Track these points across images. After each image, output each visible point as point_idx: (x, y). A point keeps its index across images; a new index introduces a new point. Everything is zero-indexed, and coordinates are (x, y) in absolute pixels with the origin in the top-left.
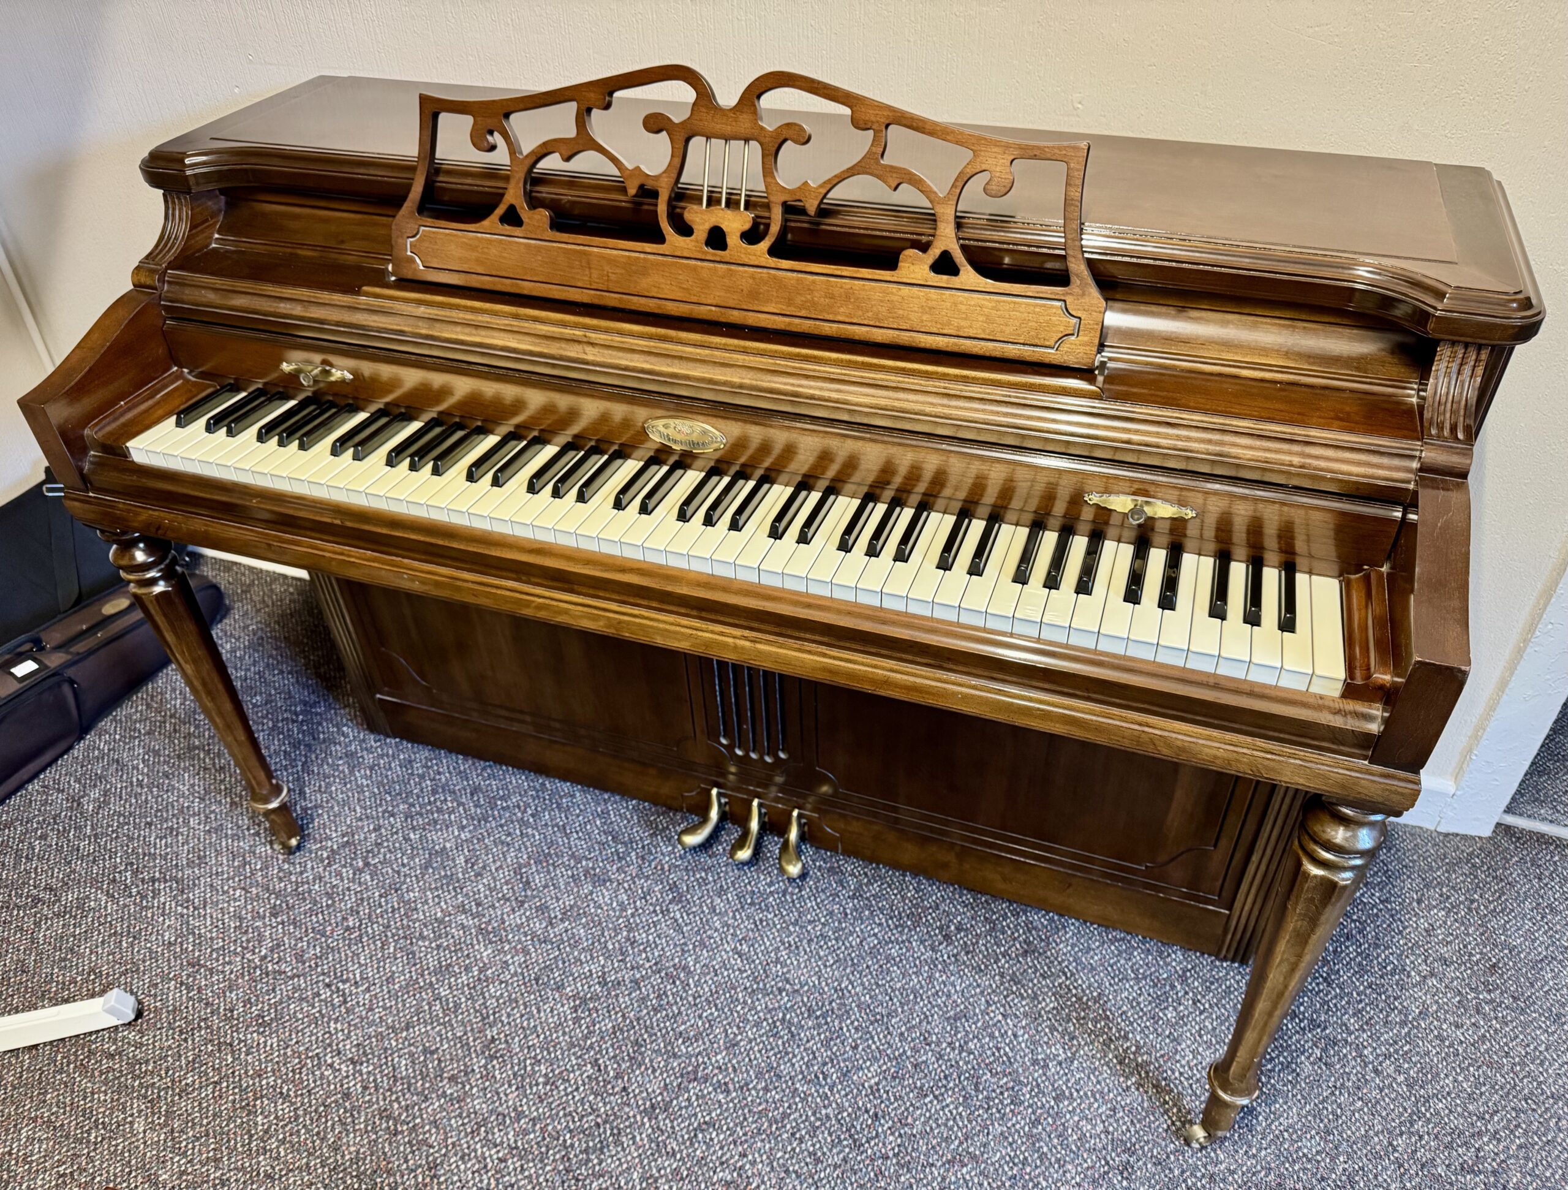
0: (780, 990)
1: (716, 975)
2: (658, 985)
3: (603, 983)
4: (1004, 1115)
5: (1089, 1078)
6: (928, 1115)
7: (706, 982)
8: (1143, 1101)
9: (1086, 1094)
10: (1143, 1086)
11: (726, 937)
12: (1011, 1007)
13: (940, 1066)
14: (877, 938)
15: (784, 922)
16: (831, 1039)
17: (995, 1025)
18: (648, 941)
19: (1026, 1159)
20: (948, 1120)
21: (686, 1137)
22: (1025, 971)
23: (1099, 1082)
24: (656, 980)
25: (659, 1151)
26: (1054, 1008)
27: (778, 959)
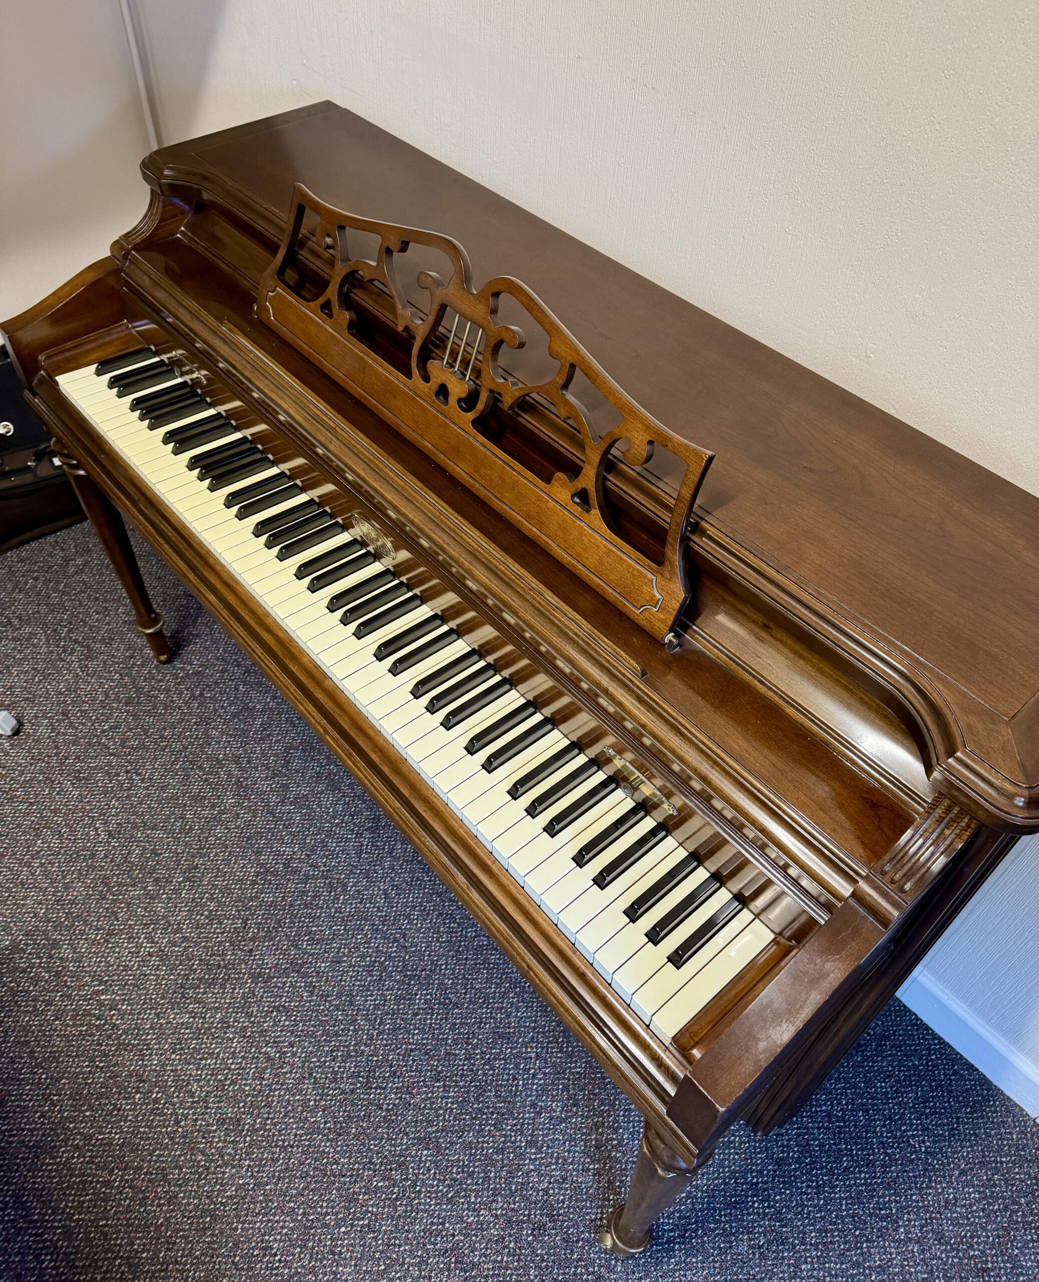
1: (361, 903)
2: (320, 887)
5: (565, 1142)
6: (430, 1095)
7: (351, 904)
8: (591, 1187)
10: (600, 1176)
12: (547, 1052)
13: (464, 1065)
16: (404, 998)
17: (526, 1059)
18: (334, 850)
19: (474, 1172)
21: (266, 1009)
23: (569, 1151)
24: (320, 882)
25: (243, 1007)
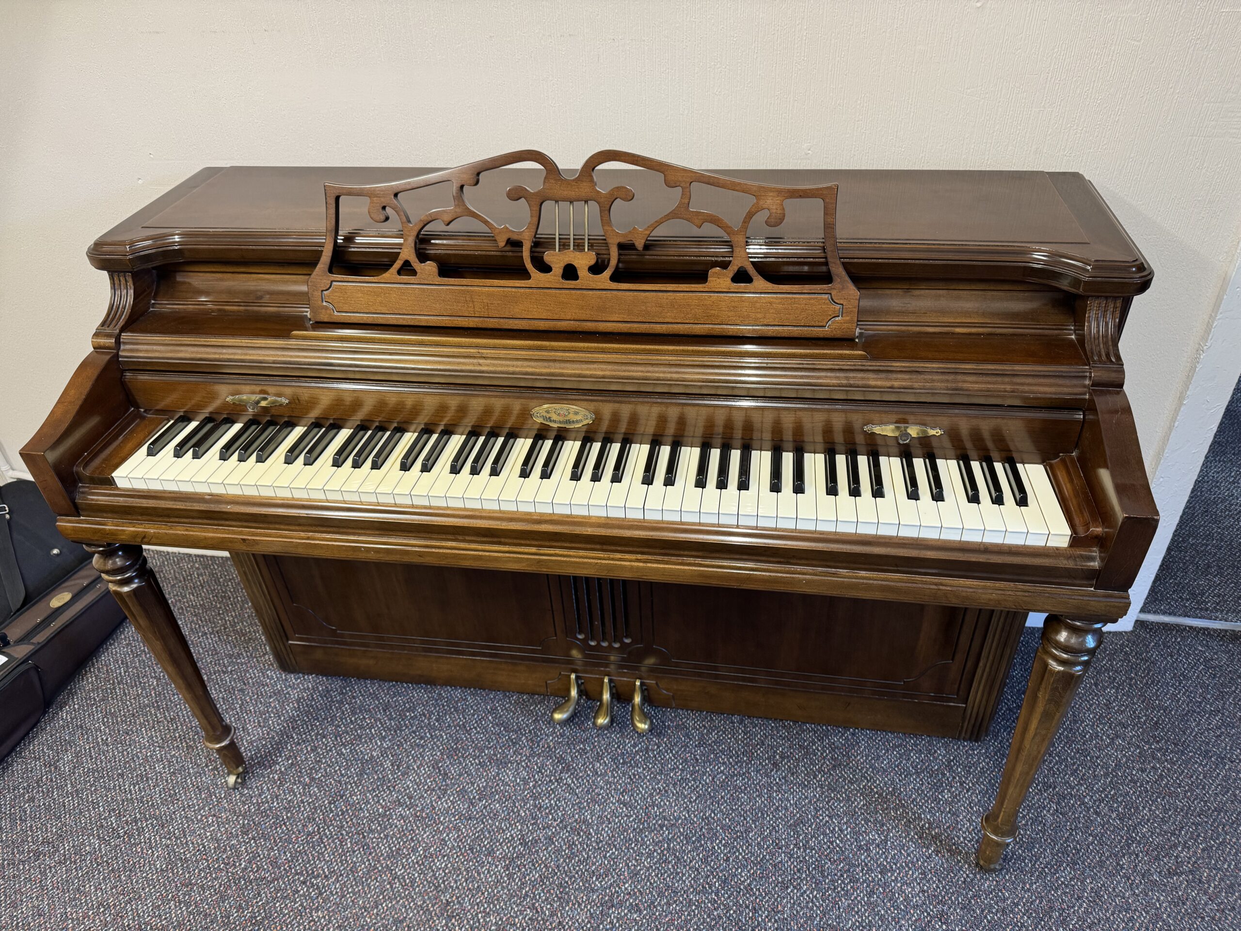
0: (661, 826)
3: (524, 844)
4: (847, 891)
9: (901, 865)
11: (610, 792)
14: (724, 774)
15: (652, 773)
16: (708, 856)
20: (807, 903)
27: (653, 802)
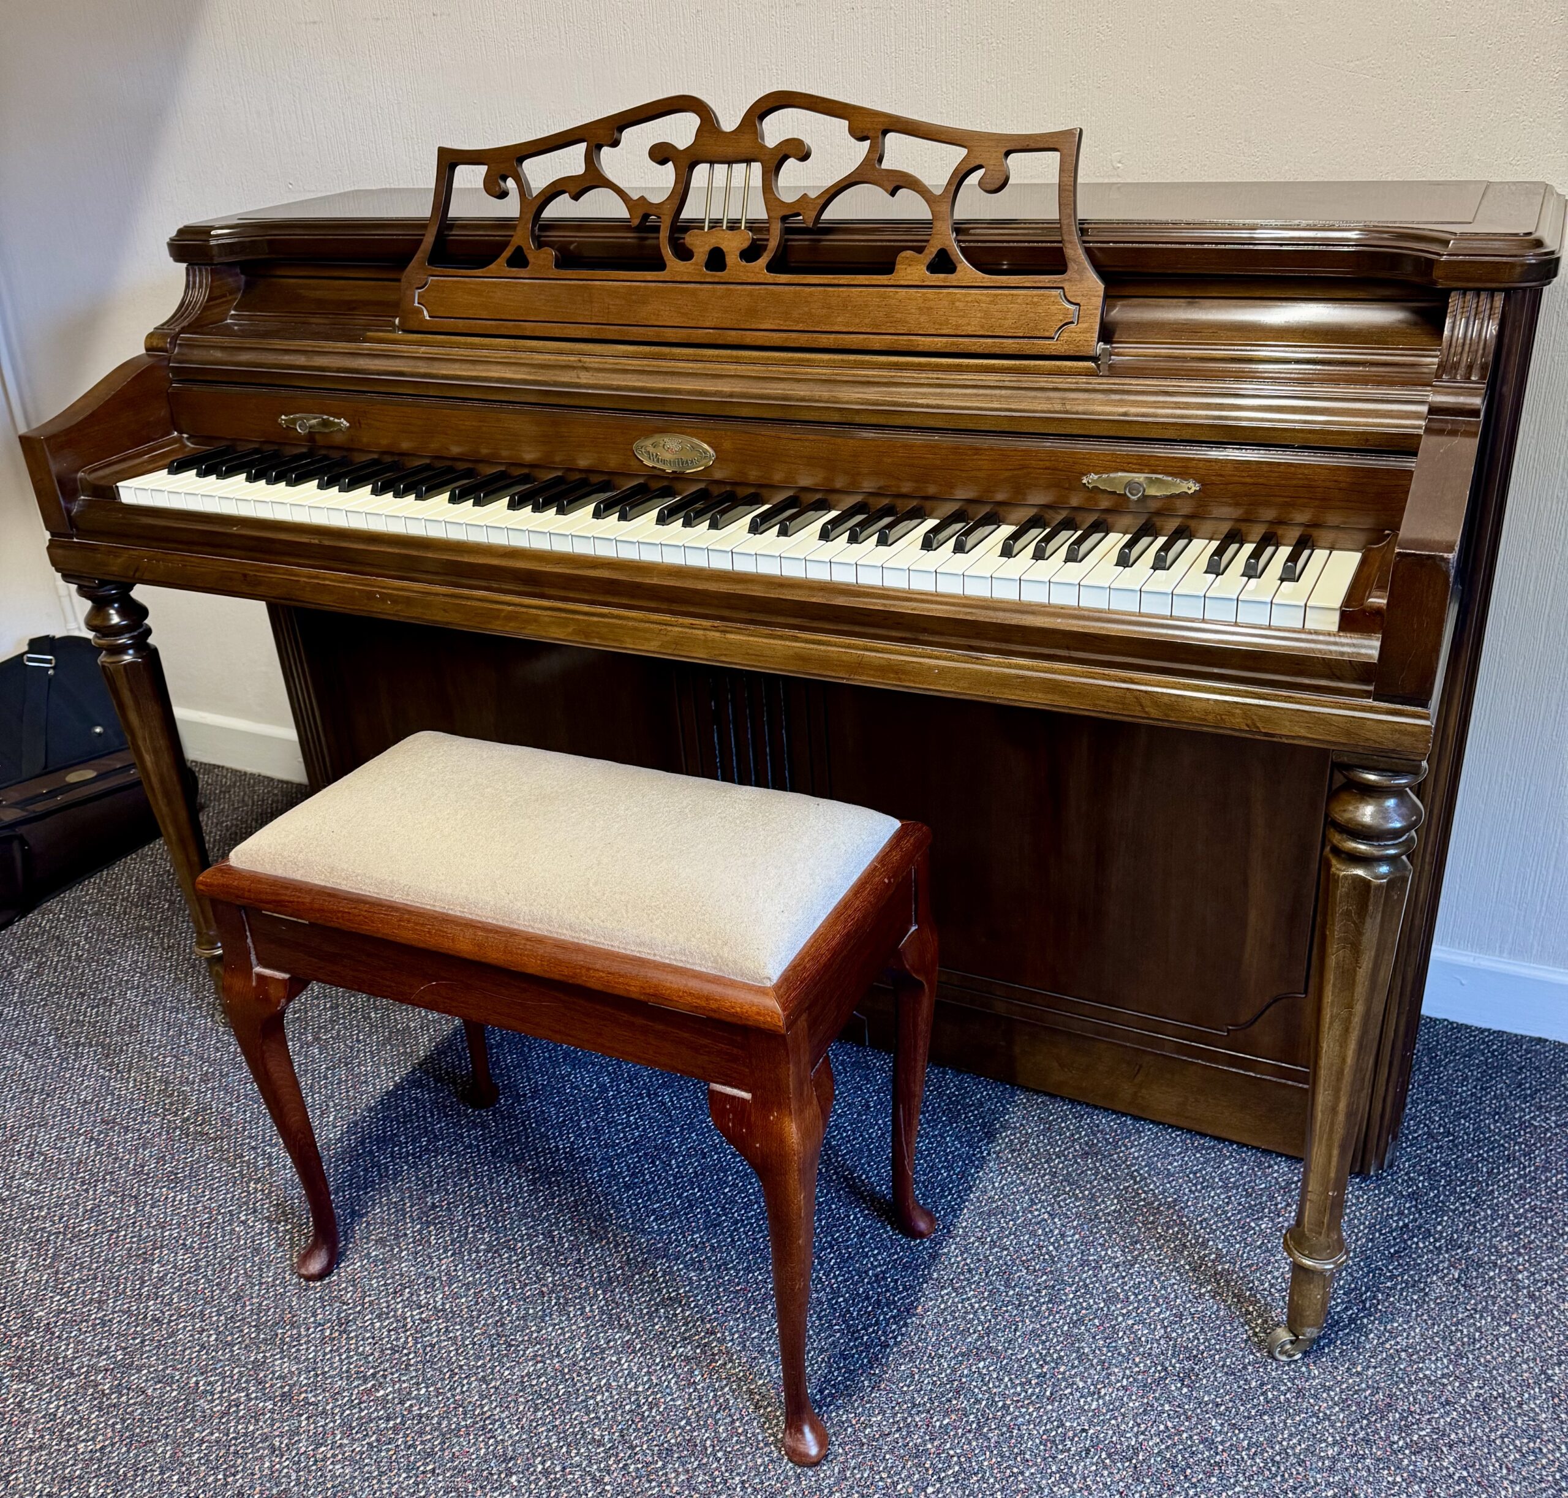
2: (634, 1163)
5: (1152, 1282)
6: (942, 1306)
8: (1218, 1310)
10: (1221, 1295)
12: (1060, 1207)
13: (965, 1260)
17: (1039, 1223)
19: (1061, 1358)
22: (1082, 1172)
23: (1164, 1288)
26: (1114, 1211)
